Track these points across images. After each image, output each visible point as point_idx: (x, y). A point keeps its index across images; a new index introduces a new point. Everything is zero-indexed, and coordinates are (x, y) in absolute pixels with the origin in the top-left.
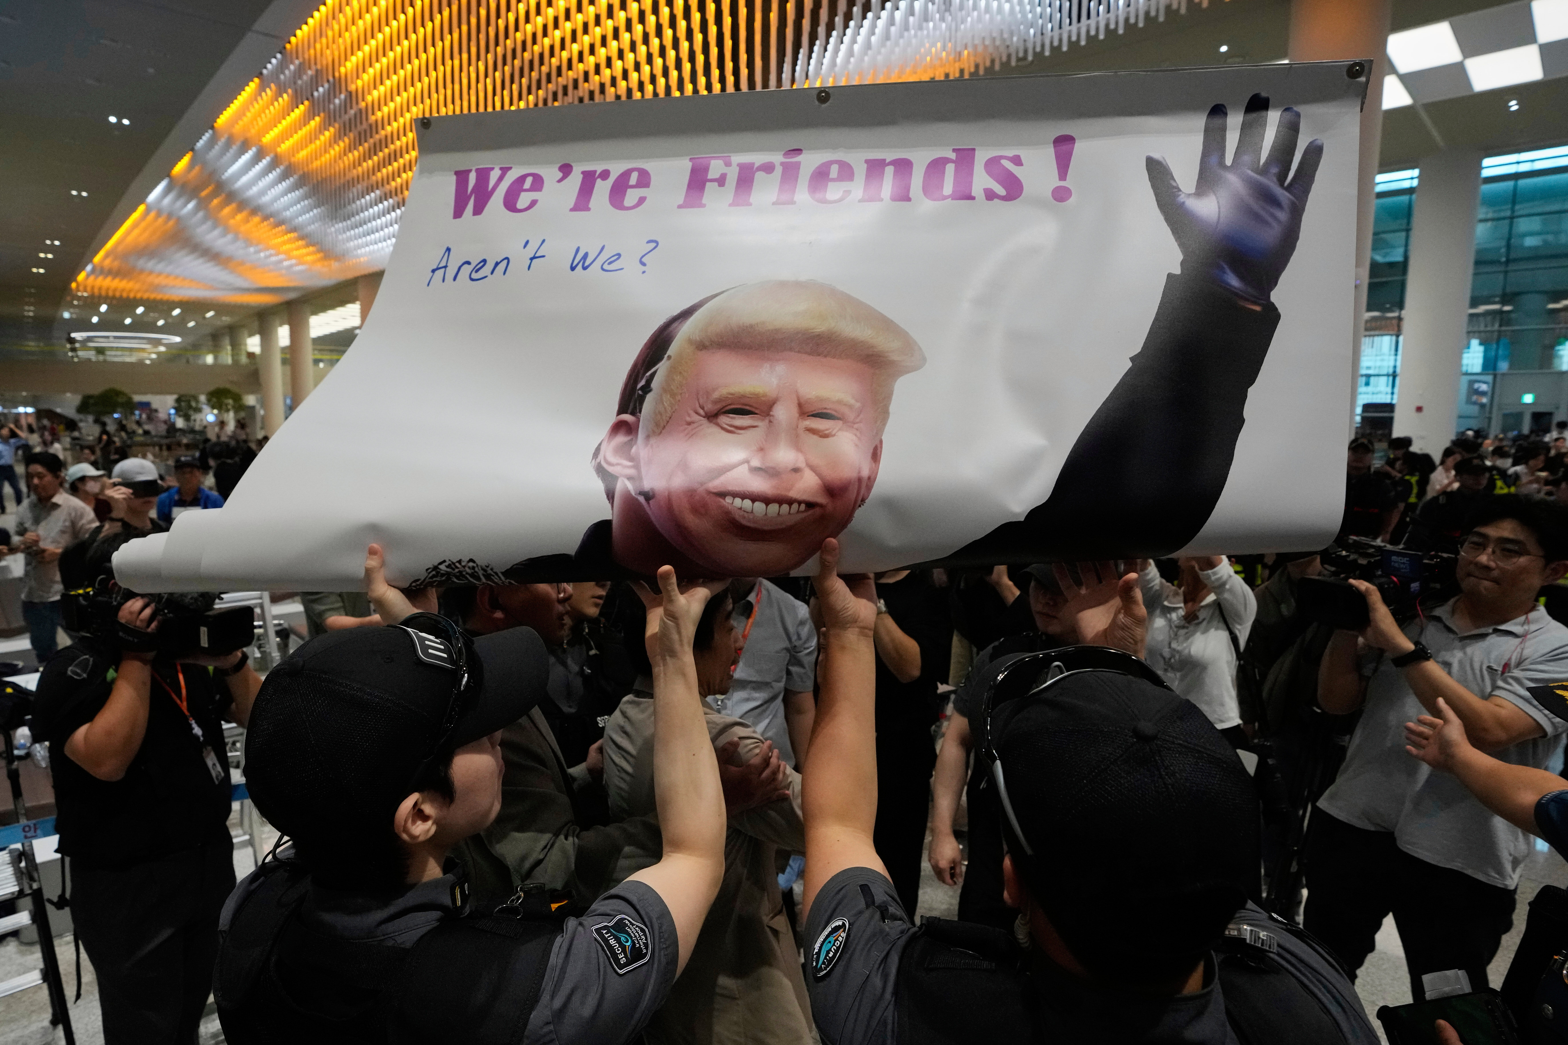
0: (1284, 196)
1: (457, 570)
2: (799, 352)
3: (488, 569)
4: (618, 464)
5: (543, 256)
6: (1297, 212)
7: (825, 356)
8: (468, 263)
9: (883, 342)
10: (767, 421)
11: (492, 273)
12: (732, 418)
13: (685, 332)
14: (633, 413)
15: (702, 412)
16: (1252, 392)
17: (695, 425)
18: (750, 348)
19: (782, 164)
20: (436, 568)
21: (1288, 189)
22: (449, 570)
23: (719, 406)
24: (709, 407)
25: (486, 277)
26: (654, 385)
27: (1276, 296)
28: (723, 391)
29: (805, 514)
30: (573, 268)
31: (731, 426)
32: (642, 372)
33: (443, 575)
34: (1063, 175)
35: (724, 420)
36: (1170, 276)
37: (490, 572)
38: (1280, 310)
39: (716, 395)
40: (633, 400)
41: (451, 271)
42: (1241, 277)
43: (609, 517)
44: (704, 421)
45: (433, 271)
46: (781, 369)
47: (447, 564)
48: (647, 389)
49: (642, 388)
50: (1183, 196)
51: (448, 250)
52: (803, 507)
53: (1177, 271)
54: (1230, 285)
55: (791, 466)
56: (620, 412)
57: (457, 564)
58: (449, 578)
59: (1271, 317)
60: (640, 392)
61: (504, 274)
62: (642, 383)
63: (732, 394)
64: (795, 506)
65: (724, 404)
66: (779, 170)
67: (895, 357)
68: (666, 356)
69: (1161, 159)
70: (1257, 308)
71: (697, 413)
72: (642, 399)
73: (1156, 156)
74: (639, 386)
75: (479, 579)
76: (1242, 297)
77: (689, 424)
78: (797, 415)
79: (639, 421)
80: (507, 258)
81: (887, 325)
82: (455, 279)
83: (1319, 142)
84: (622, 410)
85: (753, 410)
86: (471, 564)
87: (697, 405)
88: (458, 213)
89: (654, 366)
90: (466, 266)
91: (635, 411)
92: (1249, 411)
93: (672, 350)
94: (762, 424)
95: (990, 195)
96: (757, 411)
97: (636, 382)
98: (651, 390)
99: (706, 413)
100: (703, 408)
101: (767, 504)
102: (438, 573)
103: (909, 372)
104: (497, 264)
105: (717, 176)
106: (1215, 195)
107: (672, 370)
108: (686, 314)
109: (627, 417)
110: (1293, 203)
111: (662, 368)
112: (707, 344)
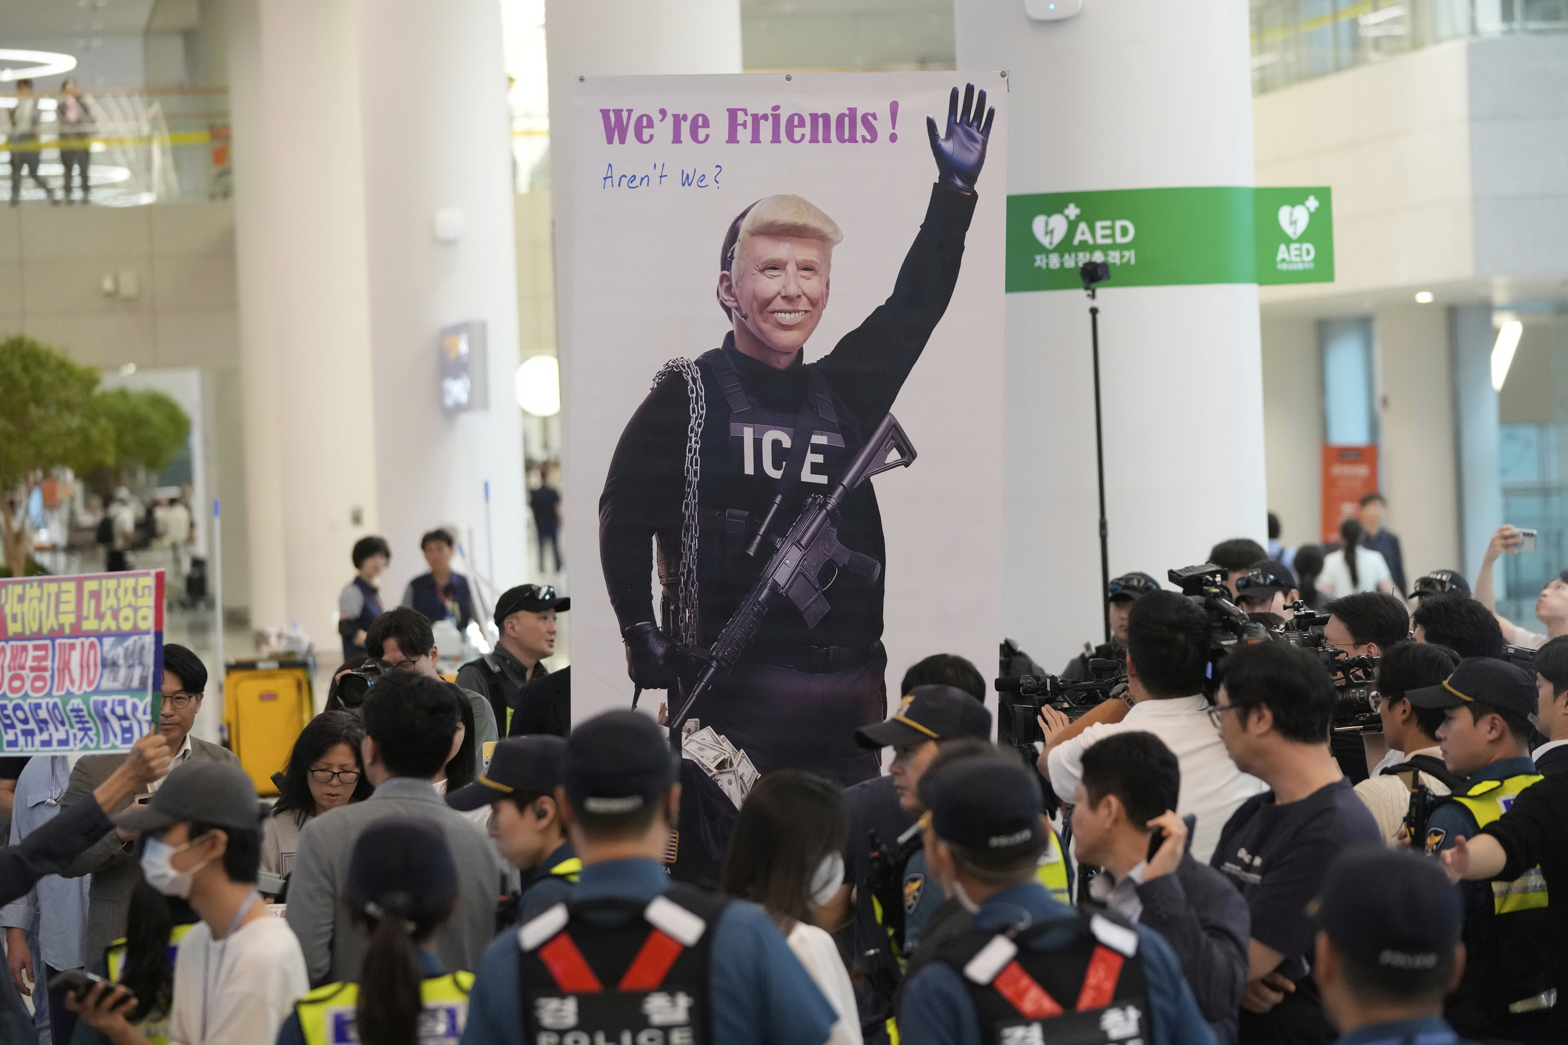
0: (979, 136)
1: (676, 363)
2: (793, 236)
3: (689, 361)
4: (729, 300)
5: (666, 176)
6: (985, 144)
7: (804, 238)
8: (626, 177)
9: (827, 229)
10: (785, 273)
11: (641, 184)
12: (771, 271)
13: (745, 225)
14: (728, 270)
15: (757, 268)
16: (967, 233)
17: (756, 275)
18: (773, 235)
19: (772, 115)
20: (667, 364)
21: (981, 133)
22: (673, 364)
23: (764, 266)
24: (760, 266)
25: (637, 187)
26: (735, 255)
27: (977, 187)
28: (765, 259)
29: (803, 317)
30: (683, 185)
31: (771, 275)
32: (728, 248)
33: (670, 367)
34: (894, 128)
35: (768, 272)
36: (935, 183)
37: (689, 362)
38: (978, 194)
39: (762, 260)
40: (727, 265)
41: (616, 181)
42: (962, 180)
43: (732, 329)
44: (759, 273)
45: (605, 179)
46: (787, 245)
47: (672, 361)
48: (732, 257)
49: (730, 257)
50: (940, 140)
51: (610, 165)
52: (803, 312)
53: (937, 181)
54: (957, 185)
55: (797, 295)
56: (722, 270)
57: (676, 361)
58: (672, 369)
59: (975, 197)
60: (729, 259)
61: (648, 185)
62: (729, 254)
63: (769, 260)
64: (800, 313)
65: (766, 265)
66: (770, 118)
67: (831, 236)
68: (738, 240)
69: (933, 119)
70: (969, 194)
71: (756, 270)
72: (731, 263)
73: (931, 116)
74: (728, 256)
75: (684, 368)
76: (962, 190)
77: (753, 275)
78: (796, 269)
79: (731, 274)
80: (647, 176)
81: (827, 220)
82: (619, 186)
83: (993, 108)
84: (723, 269)
85: (779, 267)
86: (682, 359)
87: (755, 266)
88: (610, 141)
89: (733, 245)
90: (623, 178)
91: (729, 269)
92: (967, 243)
93: (740, 236)
94: (783, 274)
95: (864, 140)
96: (780, 268)
97: (726, 255)
98: (734, 258)
99: (759, 269)
100: (757, 267)
101: (790, 314)
102: (668, 366)
103: (837, 244)
104: (642, 179)
105: (742, 122)
106: (953, 140)
107: (742, 247)
108: (743, 215)
109: (725, 272)
110: (983, 140)
111: (737, 245)
112: (755, 232)
